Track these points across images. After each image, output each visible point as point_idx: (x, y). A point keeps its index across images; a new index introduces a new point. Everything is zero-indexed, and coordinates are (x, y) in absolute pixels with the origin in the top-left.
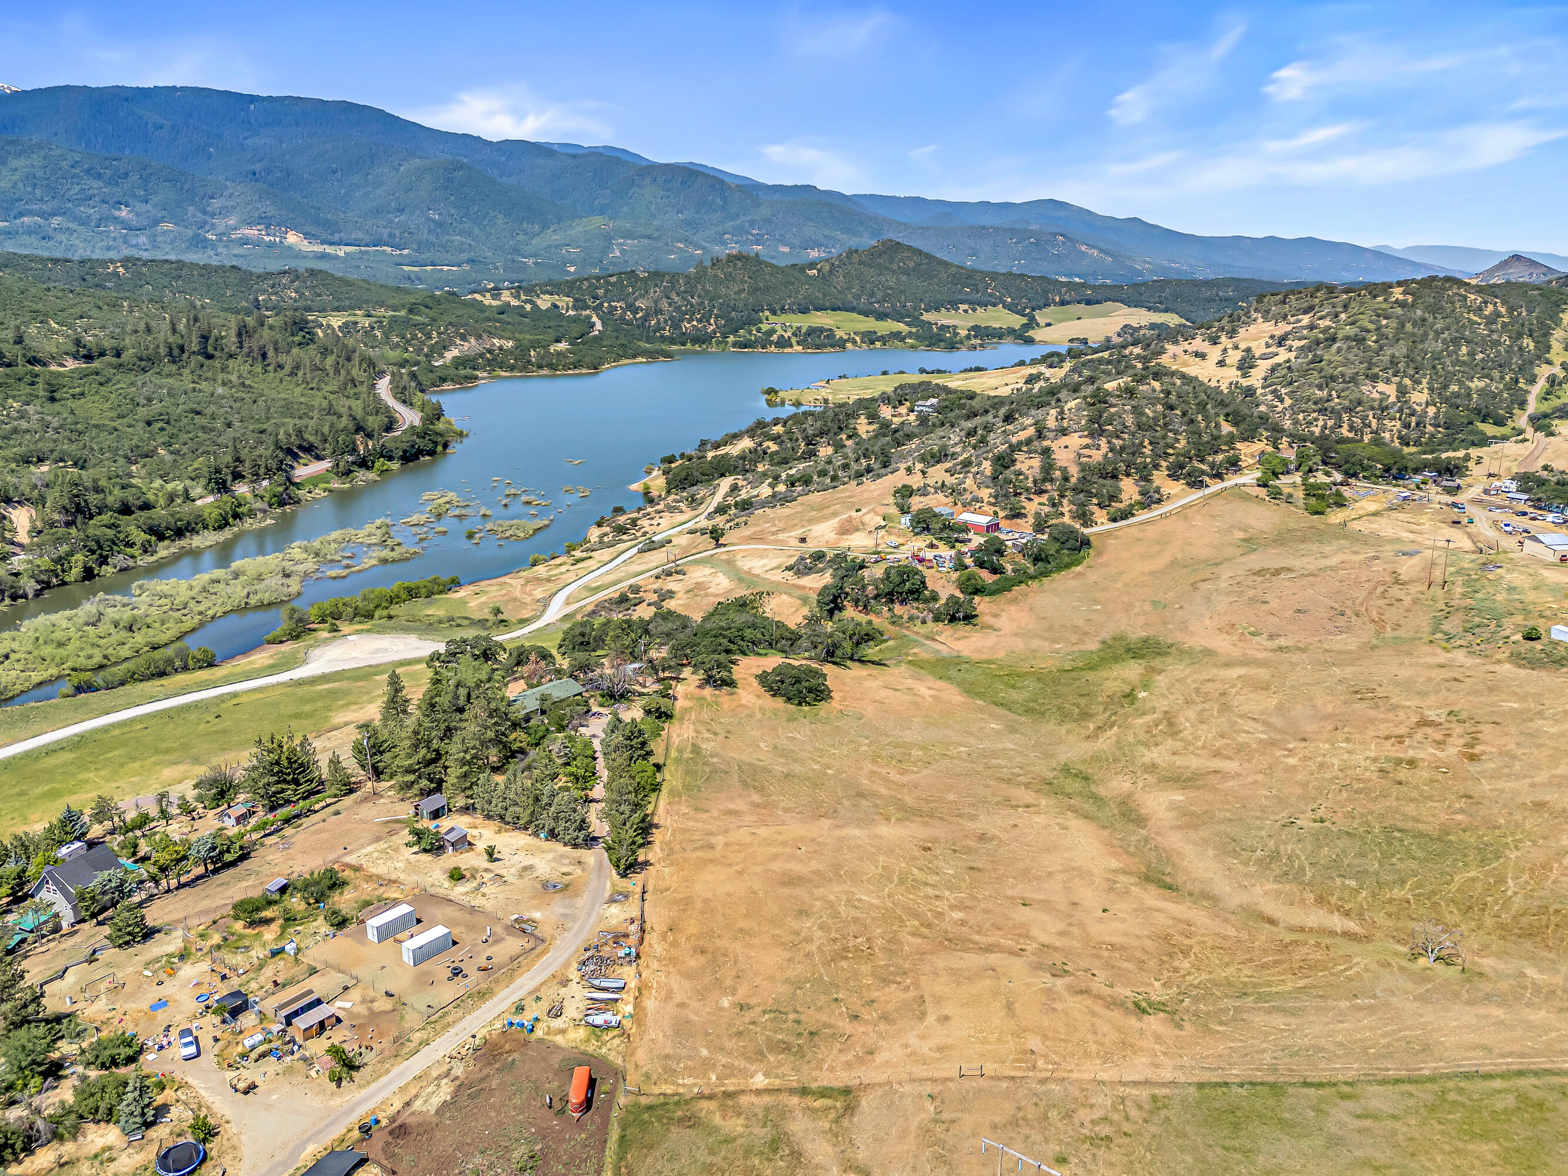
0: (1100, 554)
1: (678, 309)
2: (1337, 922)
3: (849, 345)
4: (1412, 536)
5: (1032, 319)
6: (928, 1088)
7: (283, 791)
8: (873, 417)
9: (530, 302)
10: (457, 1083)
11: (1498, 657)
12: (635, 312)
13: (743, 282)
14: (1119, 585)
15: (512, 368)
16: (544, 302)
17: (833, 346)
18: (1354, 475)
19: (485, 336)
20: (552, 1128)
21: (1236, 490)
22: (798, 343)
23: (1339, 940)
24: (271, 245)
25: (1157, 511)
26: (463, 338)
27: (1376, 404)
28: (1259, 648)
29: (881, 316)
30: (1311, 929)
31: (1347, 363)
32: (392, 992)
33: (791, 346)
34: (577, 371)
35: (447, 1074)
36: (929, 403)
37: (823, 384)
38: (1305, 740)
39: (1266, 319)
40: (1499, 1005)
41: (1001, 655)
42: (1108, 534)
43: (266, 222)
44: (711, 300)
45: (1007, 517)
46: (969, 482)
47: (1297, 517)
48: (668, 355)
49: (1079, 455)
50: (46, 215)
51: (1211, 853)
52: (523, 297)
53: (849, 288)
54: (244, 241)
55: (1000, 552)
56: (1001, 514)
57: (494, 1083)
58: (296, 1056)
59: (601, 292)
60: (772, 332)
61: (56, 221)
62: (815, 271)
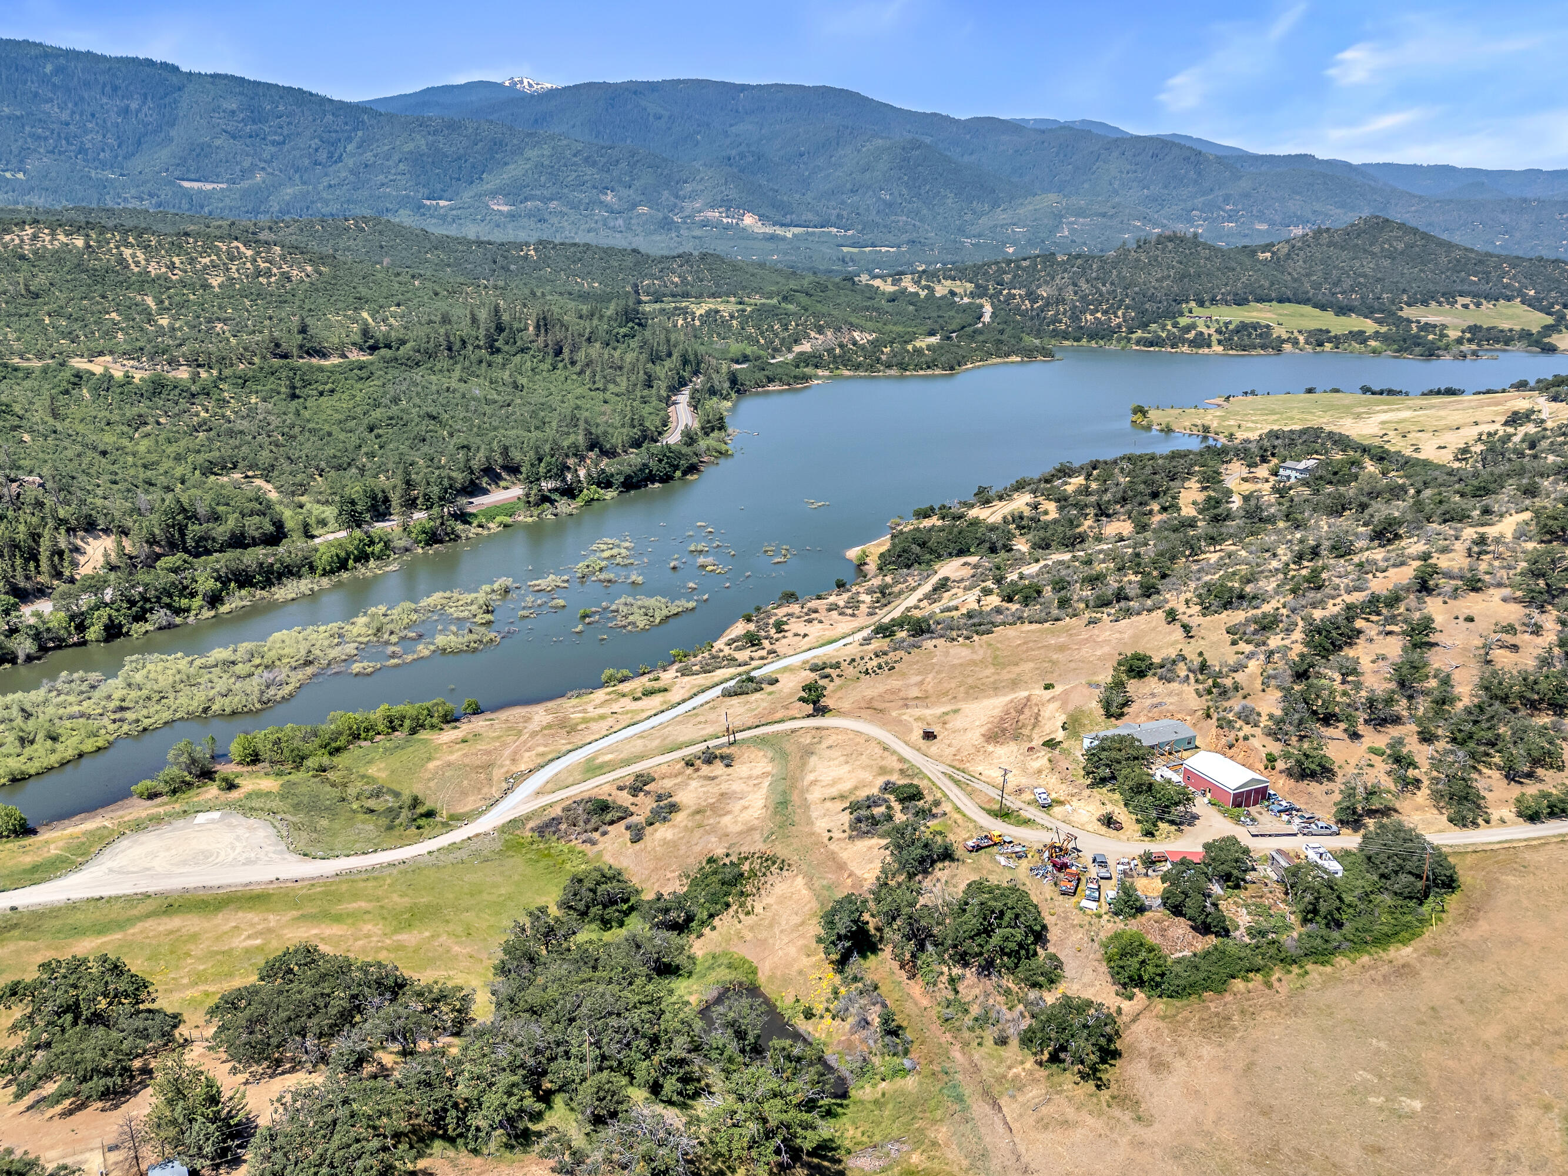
0: (1470, 918)
1: (1083, 298)
3: (1287, 347)
8: (1211, 481)
9: (928, 287)
12: (1034, 301)
13: (1170, 267)
15: (857, 367)
16: (941, 290)
17: (1263, 347)
19: (845, 329)
22: (1219, 342)
24: (727, 227)
26: (820, 330)
29: (1343, 310)
33: (1209, 346)
34: (929, 372)
36: (1302, 465)
42: (1509, 855)
43: (727, 204)
44: (1125, 288)
45: (1288, 773)
48: (1048, 354)
49: (1491, 647)
50: (546, 200)
52: (923, 283)
53: (1308, 275)
54: (705, 224)
55: (1233, 880)
56: (1283, 763)
59: (1007, 278)
60: (1188, 329)
61: (553, 205)
62: (1268, 255)
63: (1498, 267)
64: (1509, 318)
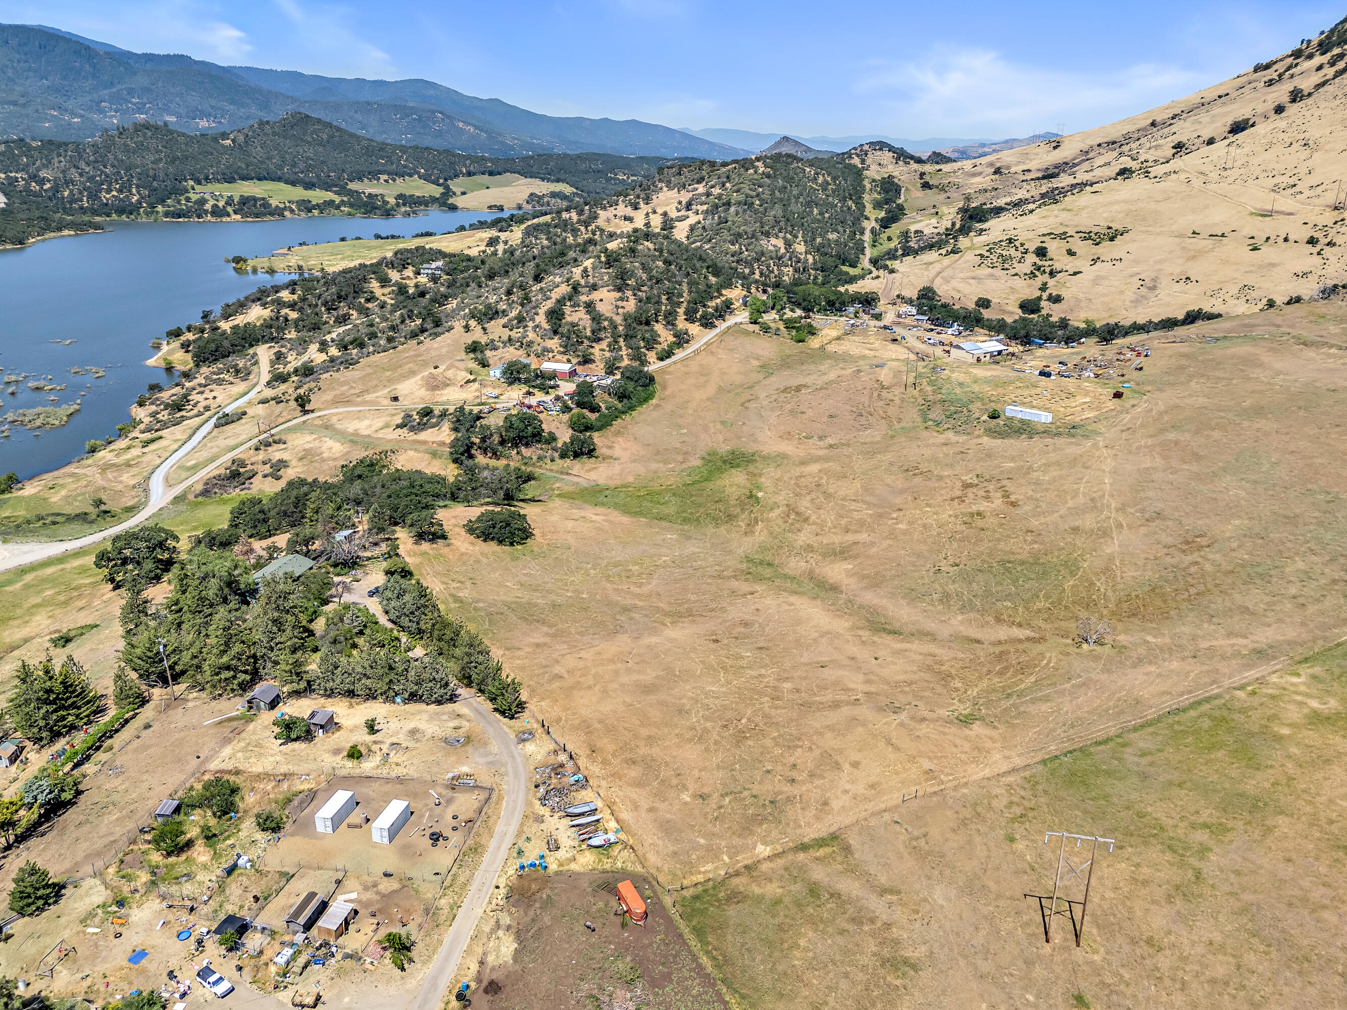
0: (664, 388)
2: (1017, 632)
3: (287, 213)
4: (872, 353)
5: (447, 188)
6: (887, 817)
7: (63, 718)
8: (384, 281)
10: (514, 930)
11: (977, 433)
12: (41, 183)
14: (690, 412)
17: (272, 214)
18: (811, 310)
20: (627, 939)
21: (737, 328)
22: (235, 213)
23: (1027, 645)
25: (690, 349)
27: (774, 255)
28: (815, 448)
29: (309, 186)
30: (1006, 641)
31: (746, 223)
32: (389, 871)
35: (498, 925)
36: (433, 266)
37: (285, 251)
38: (900, 510)
39: (670, 189)
40: (1150, 663)
41: (631, 479)
42: (662, 371)
44: (128, 169)
45: (579, 363)
46: (531, 335)
47: (786, 344)
48: (97, 227)
49: (617, 307)
51: (903, 602)
53: (269, 159)
55: (591, 394)
56: (574, 361)
57: (547, 920)
58: (339, 956)
60: (203, 202)
62: (229, 142)
63: (394, 152)
64: (417, 188)
